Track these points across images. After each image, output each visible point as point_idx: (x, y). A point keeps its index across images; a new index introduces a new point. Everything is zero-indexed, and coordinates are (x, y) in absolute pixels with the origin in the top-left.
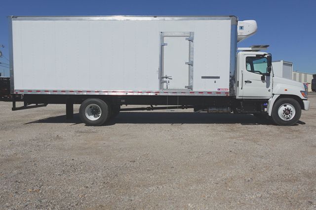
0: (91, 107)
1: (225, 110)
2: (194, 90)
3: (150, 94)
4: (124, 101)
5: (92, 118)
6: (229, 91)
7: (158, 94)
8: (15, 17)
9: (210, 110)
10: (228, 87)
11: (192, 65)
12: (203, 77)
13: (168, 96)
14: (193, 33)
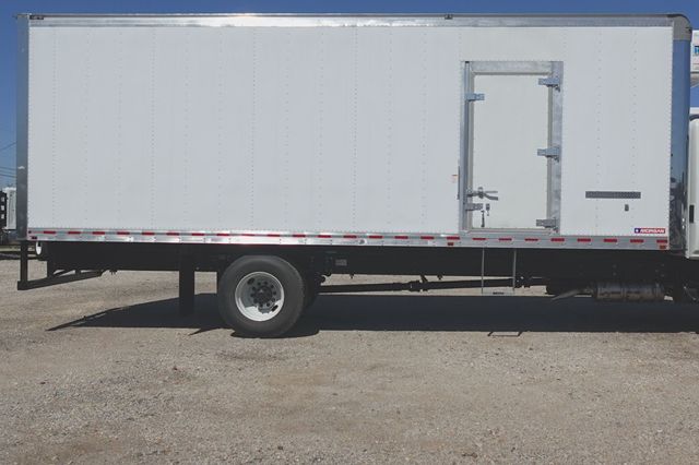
0: (251, 281)
1: (647, 292)
2: (563, 232)
3: (430, 243)
4: (343, 263)
5: (254, 314)
6: (667, 234)
7: (457, 244)
8: (38, 17)
9: (601, 290)
10: (665, 224)
11: (558, 159)
12: (590, 195)
13: (486, 249)
14: (561, 63)
